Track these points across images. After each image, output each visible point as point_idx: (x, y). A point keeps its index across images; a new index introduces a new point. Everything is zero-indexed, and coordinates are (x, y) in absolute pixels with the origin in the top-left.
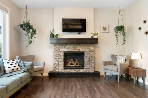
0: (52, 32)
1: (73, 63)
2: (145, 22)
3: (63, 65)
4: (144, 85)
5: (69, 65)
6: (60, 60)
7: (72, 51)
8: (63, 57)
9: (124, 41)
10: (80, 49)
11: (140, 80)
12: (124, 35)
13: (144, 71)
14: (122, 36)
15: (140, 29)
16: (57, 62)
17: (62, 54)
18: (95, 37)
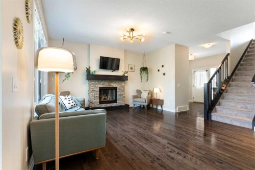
0: (88, 68)
1: (106, 97)
2: (163, 66)
3: (98, 101)
4: (162, 110)
5: (102, 100)
6: (96, 96)
7: (106, 86)
8: (98, 93)
9: (147, 79)
10: (114, 85)
11: (159, 108)
12: (148, 75)
13: (162, 101)
14: (146, 75)
15: (159, 71)
16: (93, 98)
17: (98, 90)
18: (126, 75)
